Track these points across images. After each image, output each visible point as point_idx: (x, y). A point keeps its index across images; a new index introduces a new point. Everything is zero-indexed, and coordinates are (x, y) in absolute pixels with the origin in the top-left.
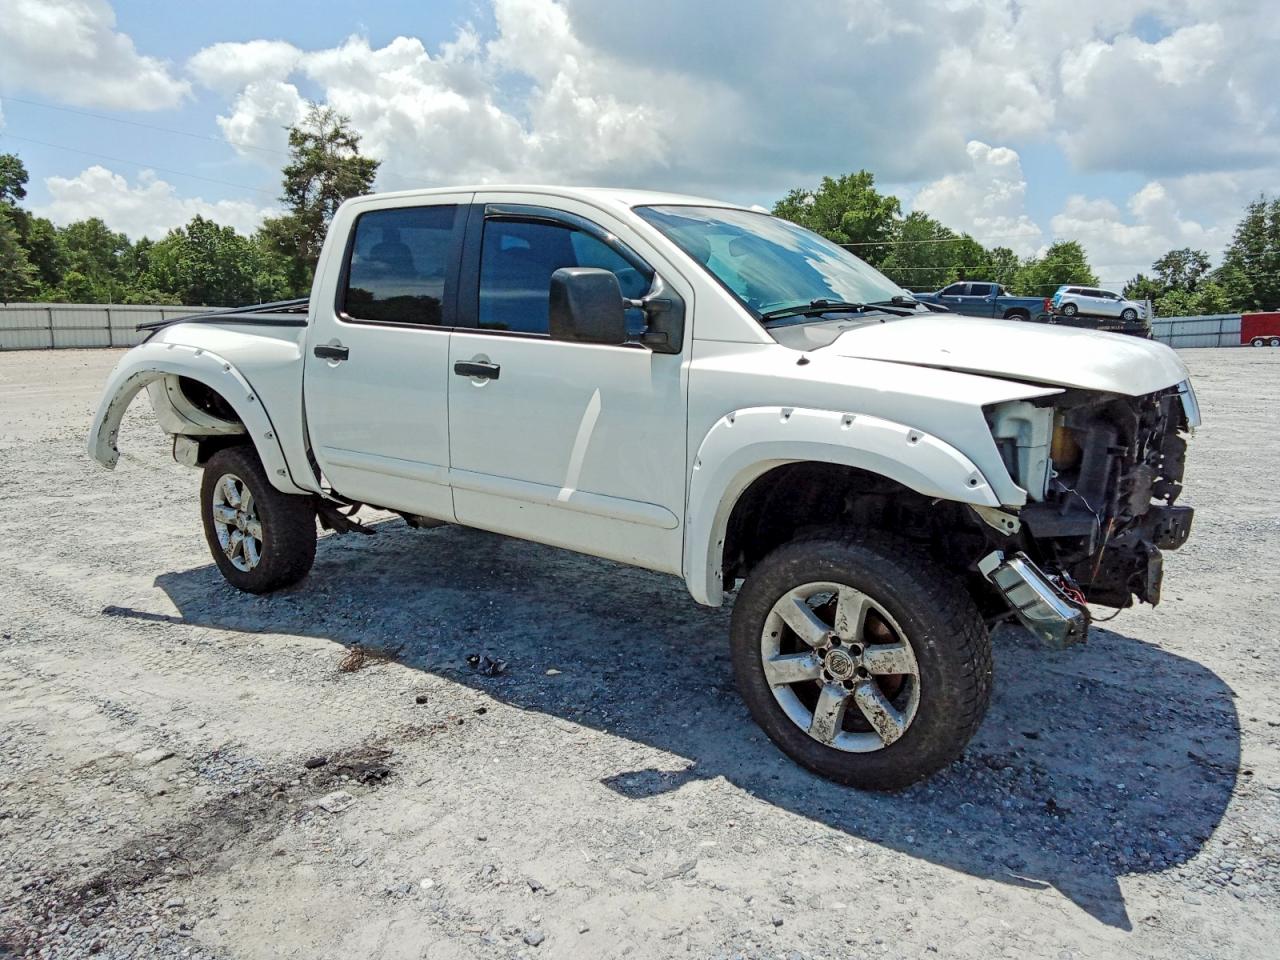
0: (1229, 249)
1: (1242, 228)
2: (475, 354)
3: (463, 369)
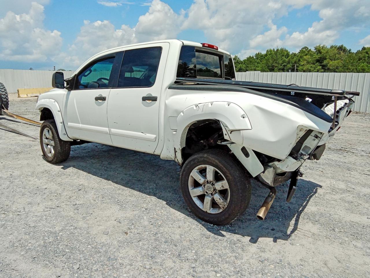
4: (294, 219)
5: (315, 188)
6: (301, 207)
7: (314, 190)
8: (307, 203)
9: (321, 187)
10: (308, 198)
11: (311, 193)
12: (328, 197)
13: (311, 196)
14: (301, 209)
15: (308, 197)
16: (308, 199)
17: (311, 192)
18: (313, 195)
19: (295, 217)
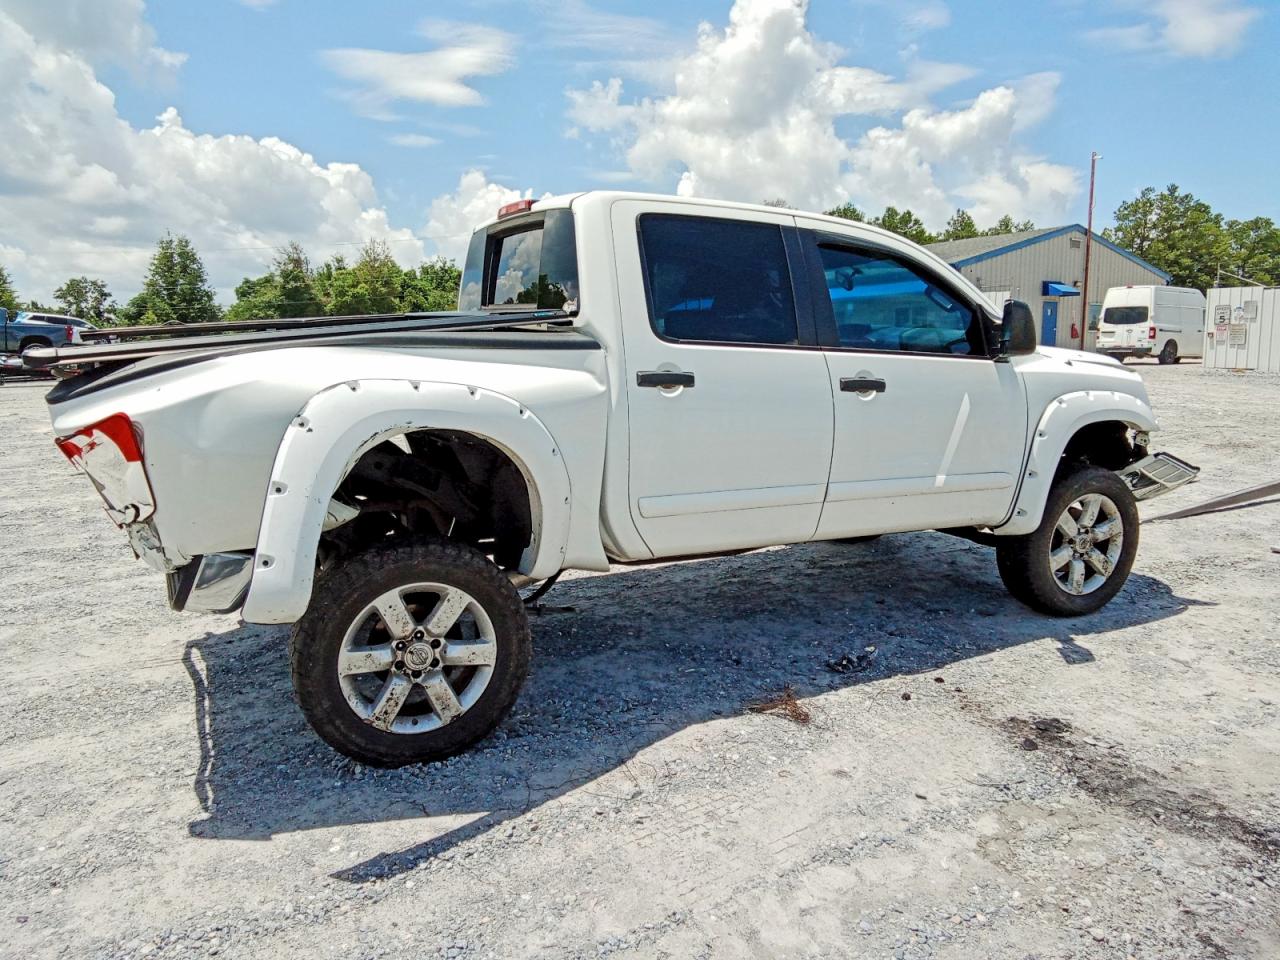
0: (146, 281)
1: (156, 262)
2: (859, 370)
3: (848, 386)
4: (204, 675)
5: (214, 802)
6: (210, 707)
7: (210, 794)
8: (201, 730)
9: (196, 830)
10: (214, 747)
11: (214, 772)
12: (144, 793)
13: (205, 758)
14: (207, 703)
15: (212, 753)
16: (210, 743)
17: (217, 777)
18: (202, 770)
19: (204, 677)
